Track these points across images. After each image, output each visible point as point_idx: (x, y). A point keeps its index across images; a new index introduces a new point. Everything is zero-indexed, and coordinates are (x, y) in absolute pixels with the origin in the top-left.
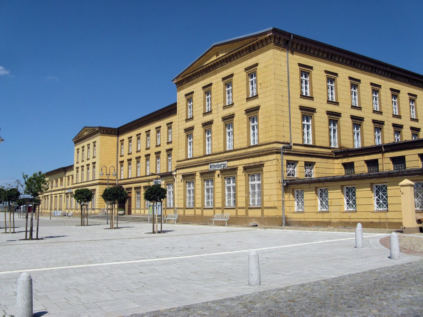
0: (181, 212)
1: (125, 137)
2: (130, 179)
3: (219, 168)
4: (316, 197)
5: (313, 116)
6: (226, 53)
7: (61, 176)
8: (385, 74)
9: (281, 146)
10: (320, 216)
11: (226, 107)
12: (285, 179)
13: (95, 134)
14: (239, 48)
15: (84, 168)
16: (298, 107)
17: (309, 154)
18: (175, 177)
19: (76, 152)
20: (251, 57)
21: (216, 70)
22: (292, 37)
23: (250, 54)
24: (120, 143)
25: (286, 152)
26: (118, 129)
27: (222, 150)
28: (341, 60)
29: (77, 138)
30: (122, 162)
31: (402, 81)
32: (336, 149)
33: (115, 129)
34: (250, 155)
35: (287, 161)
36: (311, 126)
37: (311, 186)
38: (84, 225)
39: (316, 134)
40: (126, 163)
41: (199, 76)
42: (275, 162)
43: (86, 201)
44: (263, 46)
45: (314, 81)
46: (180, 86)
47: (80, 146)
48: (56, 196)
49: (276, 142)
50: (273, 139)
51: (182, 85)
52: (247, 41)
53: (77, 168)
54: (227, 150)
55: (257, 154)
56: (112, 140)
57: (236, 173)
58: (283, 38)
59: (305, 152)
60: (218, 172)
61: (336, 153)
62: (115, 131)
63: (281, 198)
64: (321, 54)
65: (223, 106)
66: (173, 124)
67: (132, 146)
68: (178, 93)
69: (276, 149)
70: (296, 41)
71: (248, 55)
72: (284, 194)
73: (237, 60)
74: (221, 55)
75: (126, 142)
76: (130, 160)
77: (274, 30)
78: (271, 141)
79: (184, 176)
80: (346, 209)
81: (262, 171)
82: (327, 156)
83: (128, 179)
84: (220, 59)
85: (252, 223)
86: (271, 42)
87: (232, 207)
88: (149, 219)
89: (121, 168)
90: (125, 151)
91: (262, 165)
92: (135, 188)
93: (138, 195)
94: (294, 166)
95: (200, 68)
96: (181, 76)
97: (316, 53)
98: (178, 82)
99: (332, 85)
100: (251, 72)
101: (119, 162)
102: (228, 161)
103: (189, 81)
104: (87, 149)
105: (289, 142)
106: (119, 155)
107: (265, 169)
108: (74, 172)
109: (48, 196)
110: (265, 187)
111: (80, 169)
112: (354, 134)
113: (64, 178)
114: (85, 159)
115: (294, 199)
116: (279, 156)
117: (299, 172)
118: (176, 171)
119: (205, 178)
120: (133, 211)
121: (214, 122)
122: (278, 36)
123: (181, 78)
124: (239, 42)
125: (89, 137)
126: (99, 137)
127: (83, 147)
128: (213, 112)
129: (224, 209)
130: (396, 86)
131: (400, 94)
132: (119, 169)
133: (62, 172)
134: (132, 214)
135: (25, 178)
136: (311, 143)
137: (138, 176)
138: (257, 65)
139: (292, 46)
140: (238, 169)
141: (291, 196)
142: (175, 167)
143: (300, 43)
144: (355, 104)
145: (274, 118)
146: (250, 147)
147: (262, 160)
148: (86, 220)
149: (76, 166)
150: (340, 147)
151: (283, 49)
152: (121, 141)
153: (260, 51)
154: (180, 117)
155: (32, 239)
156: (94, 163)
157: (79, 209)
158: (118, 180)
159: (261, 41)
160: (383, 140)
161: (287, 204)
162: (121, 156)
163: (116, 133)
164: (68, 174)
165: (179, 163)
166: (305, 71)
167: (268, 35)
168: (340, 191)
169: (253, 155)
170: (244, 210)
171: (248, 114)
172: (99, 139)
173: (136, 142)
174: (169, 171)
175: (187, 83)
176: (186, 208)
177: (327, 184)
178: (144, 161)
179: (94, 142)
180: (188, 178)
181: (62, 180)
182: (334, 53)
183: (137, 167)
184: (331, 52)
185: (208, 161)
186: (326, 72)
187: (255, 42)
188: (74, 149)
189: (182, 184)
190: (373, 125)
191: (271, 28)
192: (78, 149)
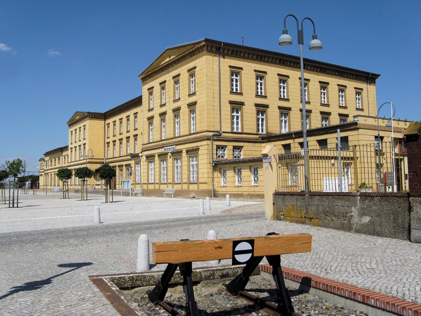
0: (145, 187)
1: (110, 121)
2: (115, 158)
3: (170, 151)
4: (234, 174)
5: (241, 108)
6: (175, 56)
7: (58, 156)
8: (314, 69)
9: (211, 134)
10: (236, 189)
11: (176, 101)
12: (214, 160)
13: (85, 119)
14: (183, 53)
15: (81, 147)
16: (228, 102)
17: (237, 139)
18: (141, 157)
19: (70, 134)
20: (192, 61)
21: (169, 70)
22: (222, 45)
23: (191, 59)
24: (106, 126)
25: (215, 138)
26: (105, 113)
27: (172, 136)
28: (270, 60)
29: (71, 121)
30: (108, 143)
31: (332, 74)
32: (263, 135)
33: (102, 114)
34: (190, 141)
35: (217, 145)
36: (240, 117)
37: (231, 166)
38: (65, 198)
39: (244, 123)
40: (111, 144)
41: (158, 74)
42: (206, 147)
43: (67, 179)
44: (199, 52)
45: (243, 79)
46: (144, 81)
47: (73, 129)
48: (51, 174)
49: (207, 131)
50: (205, 129)
51: (146, 80)
52: (188, 48)
53: (72, 148)
54: (176, 136)
55: (194, 140)
56: (100, 123)
57: (181, 155)
58: (215, 45)
59: (233, 138)
60: (170, 154)
61: (263, 138)
62: (102, 116)
63: (211, 175)
64: (250, 56)
65: (173, 100)
66: (138, 114)
67: (116, 129)
68: (143, 87)
69: (207, 137)
70: (227, 48)
71: (190, 59)
72: (214, 172)
73: (182, 63)
74: (172, 57)
75: (111, 125)
76: (114, 141)
77: (206, 40)
78: (204, 130)
79: (147, 157)
80: (253, 184)
81: (198, 153)
82: (254, 140)
83: (113, 158)
84: (171, 61)
85: (191, 196)
86: (205, 49)
87: (179, 183)
88: (121, 192)
89: (107, 149)
90: (111, 134)
91: (198, 149)
92: (119, 166)
93: (121, 172)
94: (223, 150)
95: (157, 67)
96: (144, 73)
97: (246, 55)
98: (143, 78)
99: (261, 81)
100: (192, 72)
101: (106, 143)
102: (176, 145)
103: (150, 78)
104: (83, 129)
105: (219, 130)
106: (106, 137)
107: (200, 152)
108: (69, 152)
109: (48, 173)
110: (200, 166)
111: (74, 149)
112: (281, 121)
113: (61, 157)
114: (77, 140)
115: (221, 176)
116: (209, 142)
117: (228, 155)
118: (141, 153)
119: (161, 159)
120: (117, 186)
121: (167, 113)
122: (210, 45)
123: (145, 74)
124: (184, 48)
125: (80, 121)
126: (88, 121)
127: (76, 130)
128: (166, 104)
129: (174, 184)
130: (325, 78)
131: (329, 86)
132: (106, 149)
133: (59, 152)
134: (117, 189)
135: (7, 164)
136: (240, 131)
137: (121, 155)
138: (195, 68)
139: (224, 52)
140: (183, 152)
141: (219, 174)
142: (141, 149)
143: (231, 48)
144: (284, 96)
145: (206, 111)
146: (190, 134)
147: (198, 145)
148: (67, 194)
149: (70, 146)
150: (268, 133)
151: (215, 54)
152: (107, 124)
153: (198, 57)
154: (144, 107)
155: (14, 207)
156: (84, 144)
157: (73, 185)
158: (105, 159)
159: (198, 48)
160: (310, 126)
161: (216, 180)
162: (108, 138)
163: (103, 117)
164: (64, 154)
165: (144, 146)
166: (235, 71)
167: (202, 44)
168: (249, 170)
169: (192, 141)
170: (186, 185)
171: (190, 107)
172: (88, 123)
173: (119, 126)
174: (136, 152)
175: (149, 79)
176: (149, 184)
177: (241, 164)
178: (126, 142)
179: (84, 126)
180: (150, 158)
181: (59, 159)
182: (263, 54)
183: (120, 148)
184: (260, 54)
185: (163, 145)
186: (255, 71)
187: (194, 49)
188: (68, 131)
189: (146, 163)
190: (300, 113)
191: (203, 39)
192: (72, 132)
